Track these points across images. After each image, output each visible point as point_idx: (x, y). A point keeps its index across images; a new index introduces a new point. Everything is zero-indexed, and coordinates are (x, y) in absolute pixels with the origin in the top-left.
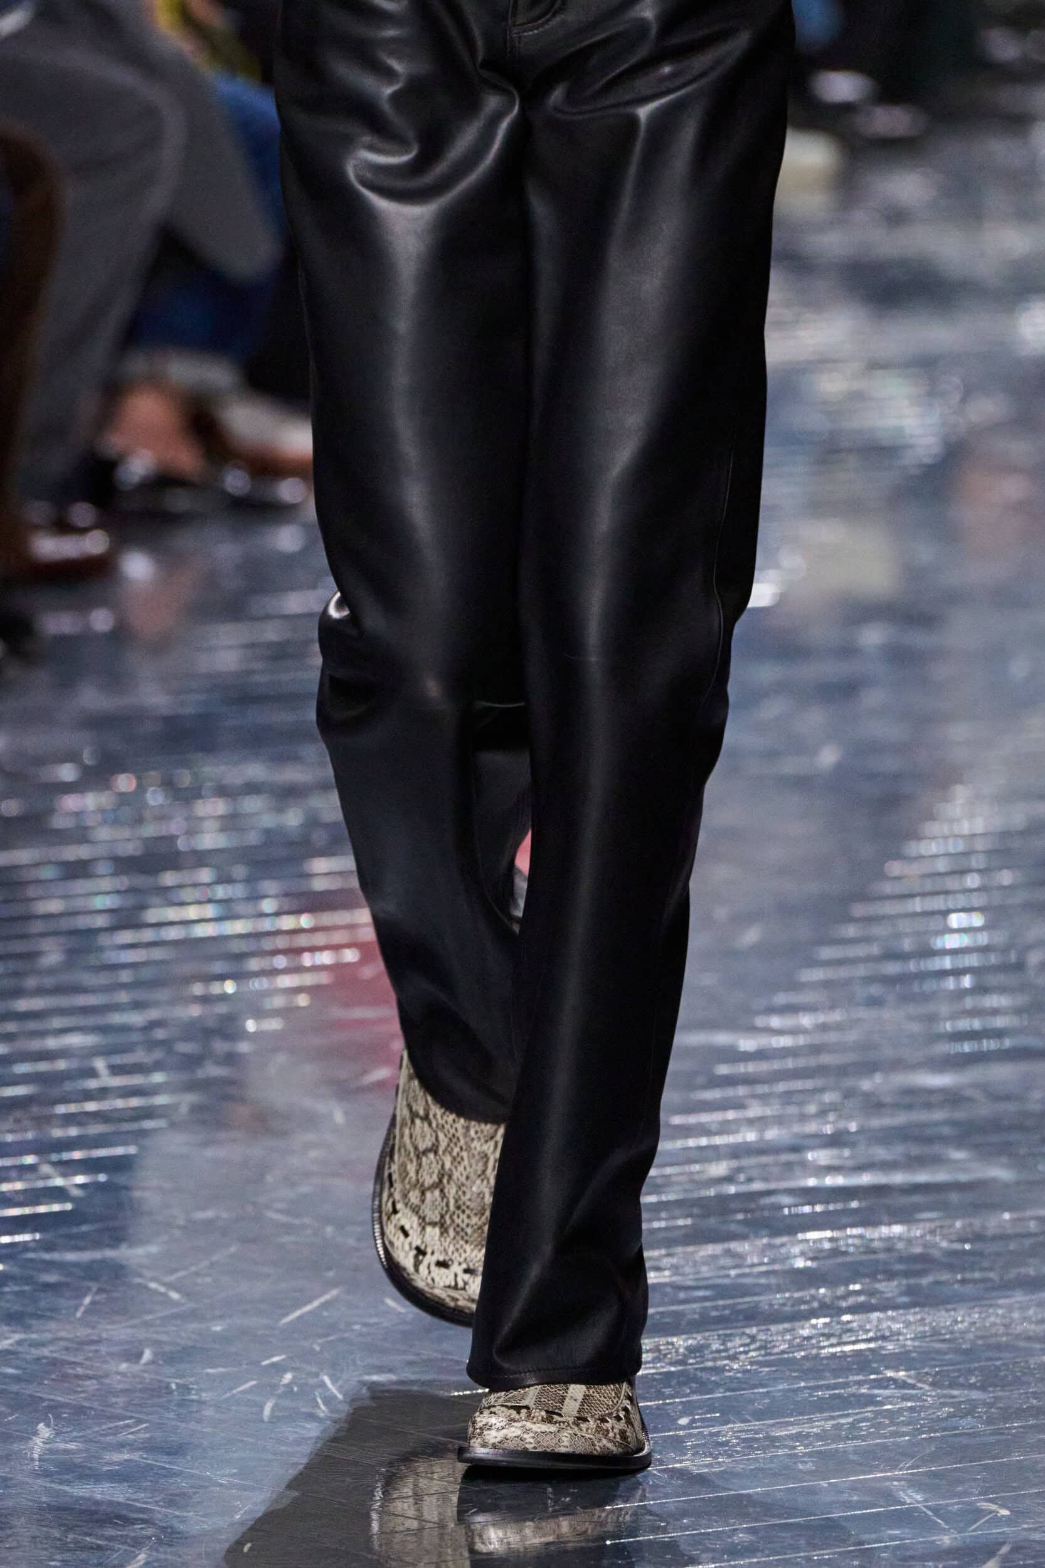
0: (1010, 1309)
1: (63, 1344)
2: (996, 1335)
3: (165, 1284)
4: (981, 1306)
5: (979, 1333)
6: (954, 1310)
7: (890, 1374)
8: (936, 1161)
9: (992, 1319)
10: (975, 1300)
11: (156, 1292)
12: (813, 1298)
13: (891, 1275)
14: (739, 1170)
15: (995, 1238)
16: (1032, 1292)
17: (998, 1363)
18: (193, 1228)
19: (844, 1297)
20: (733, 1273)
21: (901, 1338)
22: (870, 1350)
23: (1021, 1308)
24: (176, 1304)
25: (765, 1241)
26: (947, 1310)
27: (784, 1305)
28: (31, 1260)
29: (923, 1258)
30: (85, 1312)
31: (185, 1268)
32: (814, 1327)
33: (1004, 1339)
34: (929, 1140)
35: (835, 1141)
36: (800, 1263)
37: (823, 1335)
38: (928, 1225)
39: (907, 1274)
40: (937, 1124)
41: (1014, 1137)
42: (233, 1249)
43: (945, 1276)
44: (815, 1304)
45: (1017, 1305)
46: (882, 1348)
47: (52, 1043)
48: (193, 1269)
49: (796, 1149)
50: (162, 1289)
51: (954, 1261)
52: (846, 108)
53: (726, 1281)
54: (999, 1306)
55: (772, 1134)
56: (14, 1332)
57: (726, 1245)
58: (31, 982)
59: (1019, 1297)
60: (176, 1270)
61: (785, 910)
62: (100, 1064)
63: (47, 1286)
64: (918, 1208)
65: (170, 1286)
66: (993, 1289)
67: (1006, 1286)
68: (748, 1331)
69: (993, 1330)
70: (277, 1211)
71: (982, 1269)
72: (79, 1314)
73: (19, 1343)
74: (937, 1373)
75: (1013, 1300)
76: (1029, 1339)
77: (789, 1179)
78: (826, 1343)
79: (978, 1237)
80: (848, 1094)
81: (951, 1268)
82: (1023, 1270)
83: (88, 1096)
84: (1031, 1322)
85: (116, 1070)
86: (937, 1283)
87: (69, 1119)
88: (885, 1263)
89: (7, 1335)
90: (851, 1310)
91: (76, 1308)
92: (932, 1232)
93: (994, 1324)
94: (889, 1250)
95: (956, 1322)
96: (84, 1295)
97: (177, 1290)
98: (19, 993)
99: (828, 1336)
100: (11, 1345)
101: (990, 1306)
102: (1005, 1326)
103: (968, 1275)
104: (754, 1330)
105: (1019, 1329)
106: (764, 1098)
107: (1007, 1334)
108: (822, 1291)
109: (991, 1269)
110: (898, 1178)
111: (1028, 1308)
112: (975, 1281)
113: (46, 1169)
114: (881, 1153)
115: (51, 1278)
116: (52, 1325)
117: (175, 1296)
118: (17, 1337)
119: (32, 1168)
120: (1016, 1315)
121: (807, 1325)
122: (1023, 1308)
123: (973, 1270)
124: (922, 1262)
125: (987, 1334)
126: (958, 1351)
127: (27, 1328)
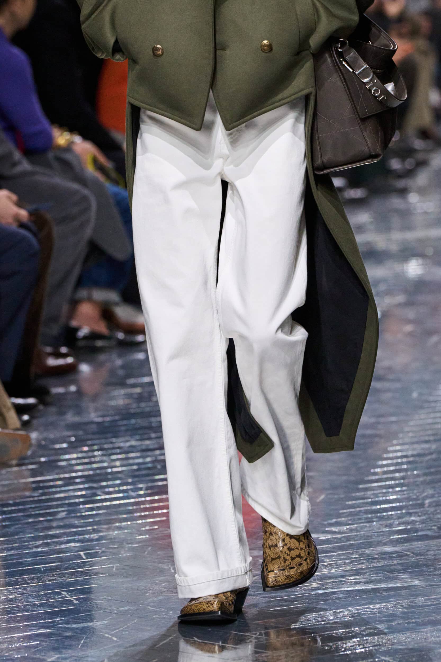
0: (426, 633)
1: (74, 658)
2: (422, 642)
3: (111, 635)
4: (415, 632)
5: (415, 642)
6: (406, 634)
7: (383, 658)
8: (395, 579)
9: (420, 637)
10: (412, 630)
11: (107, 638)
12: (353, 631)
13: (381, 622)
14: (322, 585)
15: (419, 607)
16: (434, 626)
17: (423, 653)
18: (120, 614)
19: (364, 631)
20: (322, 623)
21: (386, 645)
22: (375, 650)
23: (430, 632)
24: (116, 641)
25: (334, 611)
26: (403, 634)
27: (342, 634)
28: (61, 627)
29: (393, 615)
30: (81, 646)
31: (118, 629)
32: (354, 642)
33: (425, 644)
34: (393, 571)
35: (357, 572)
36: (347, 619)
37: (357, 645)
38: (395, 603)
39: (387, 621)
40: (395, 565)
41: (425, 569)
42: (136, 621)
43: (401, 621)
44: (354, 634)
45: (429, 631)
46: (379, 649)
47: (63, 546)
48: (121, 629)
49: (343, 576)
50: (110, 637)
51: (405, 616)
52: (340, 189)
53: (320, 626)
54: (423, 632)
55: (334, 570)
56: (56, 654)
57: (319, 613)
58: (54, 524)
59: (429, 628)
60: (116, 630)
61: (334, 487)
62: (82, 553)
63: (67, 637)
64: (390, 596)
65: (113, 635)
66: (420, 625)
67: (425, 624)
68: (329, 644)
69: (421, 641)
70: (151, 606)
71: (415, 618)
72: (79, 647)
73: (58, 658)
74: (401, 658)
75: (427, 629)
76: (434, 643)
77: (341, 588)
78: (359, 648)
79: (413, 607)
80: (362, 555)
81: (403, 618)
82: (431, 618)
83: (79, 566)
84: (434, 637)
85: (88, 555)
86: (398, 624)
87: (72, 574)
88: (379, 617)
89: (53, 656)
90: (367, 635)
91: (79, 645)
92: (395, 605)
93: (420, 638)
94: (379, 613)
95: (406, 638)
96: (82, 640)
97: (116, 637)
98: (51, 528)
99: (359, 645)
100: (55, 659)
101: (418, 632)
102: (425, 639)
103: (410, 621)
104: (331, 644)
105: (430, 640)
106: (330, 557)
107: (426, 642)
108: (357, 628)
109: (419, 618)
110: (383, 586)
111: (433, 632)
112: (413, 623)
113: (64, 593)
114: (375, 577)
115: (68, 634)
116: (70, 651)
117: (115, 639)
118: (57, 656)
119: (59, 593)
120: (429, 635)
121: (351, 641)
122: (431, 632)
123: (412, 619)
124: (393, 616)
125: (419, 642)
126: (407, 649)
127: (61, 653)
